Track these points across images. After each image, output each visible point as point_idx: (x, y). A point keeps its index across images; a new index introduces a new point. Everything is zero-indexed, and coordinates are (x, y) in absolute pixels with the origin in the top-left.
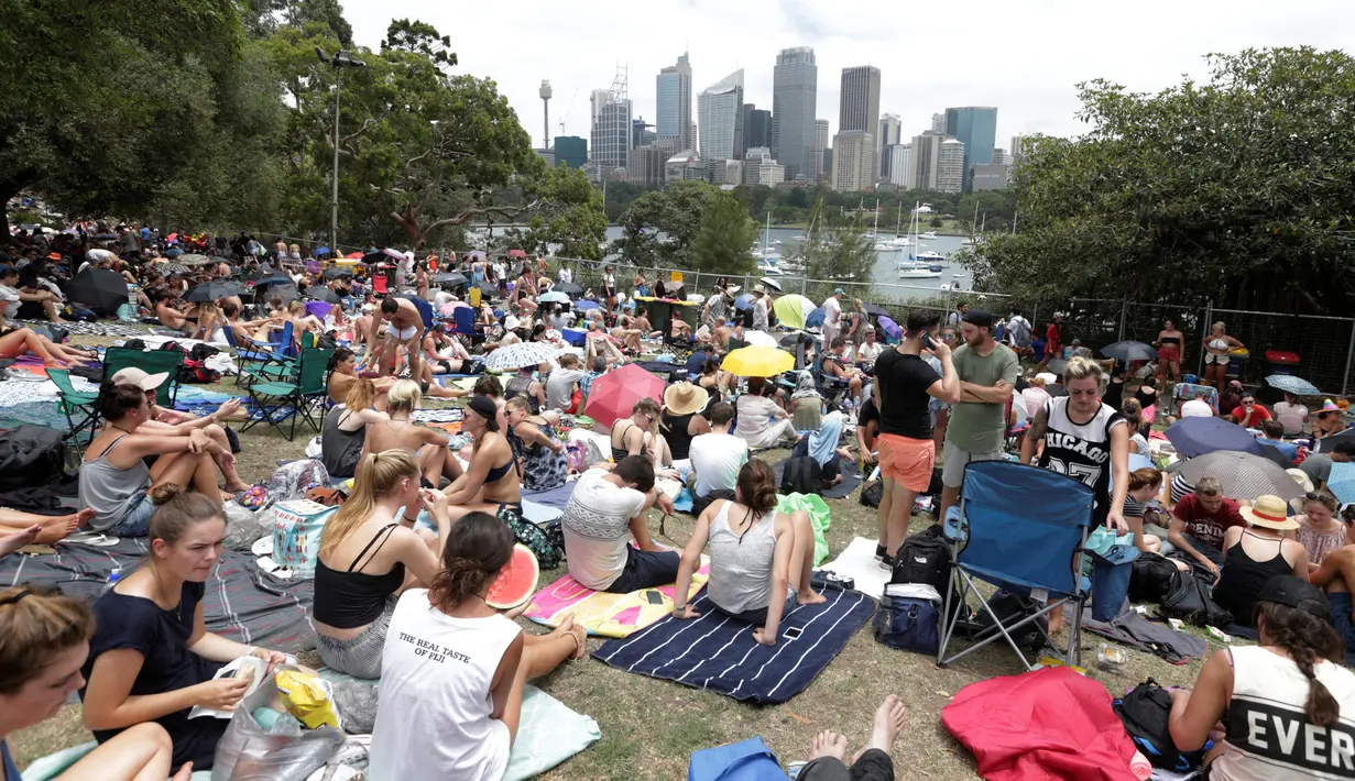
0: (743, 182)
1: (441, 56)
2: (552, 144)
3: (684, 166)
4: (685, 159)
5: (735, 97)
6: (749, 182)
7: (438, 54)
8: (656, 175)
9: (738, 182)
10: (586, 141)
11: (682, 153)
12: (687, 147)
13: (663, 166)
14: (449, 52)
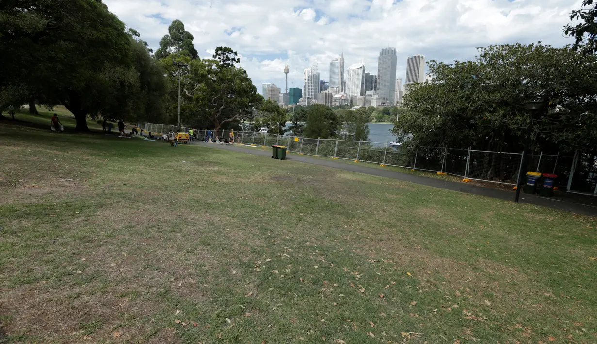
0: (364, 105)
1: (234, 59)
2: (288, 91)
3: (340, 98)
4: (341, 96)
5: (362, 70)
6: (367, 106)
7: (232, 59)
8: (329, 103)
9: (362, 105)
10: (301, 89)
11: (339, 94)
12: (342, 91)
13: (332, 99)
14: (236, 58)
